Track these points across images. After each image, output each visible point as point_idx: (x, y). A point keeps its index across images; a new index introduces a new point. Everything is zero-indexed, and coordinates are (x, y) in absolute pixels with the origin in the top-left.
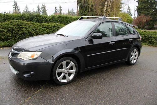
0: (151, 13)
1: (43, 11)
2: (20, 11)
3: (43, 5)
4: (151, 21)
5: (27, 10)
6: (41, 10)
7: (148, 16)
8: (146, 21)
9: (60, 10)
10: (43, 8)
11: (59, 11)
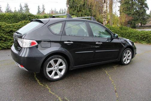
0: (132, 13)
1: (26, 10)
2: (1, 10)
3: (26, 4)
4: (133, 20)
5: (8, 9)
6: (23, 9)
7: (130, 15)
8: (128, 20)
9: (43, 9)
10: (25, 7)
11: (42, 11)
